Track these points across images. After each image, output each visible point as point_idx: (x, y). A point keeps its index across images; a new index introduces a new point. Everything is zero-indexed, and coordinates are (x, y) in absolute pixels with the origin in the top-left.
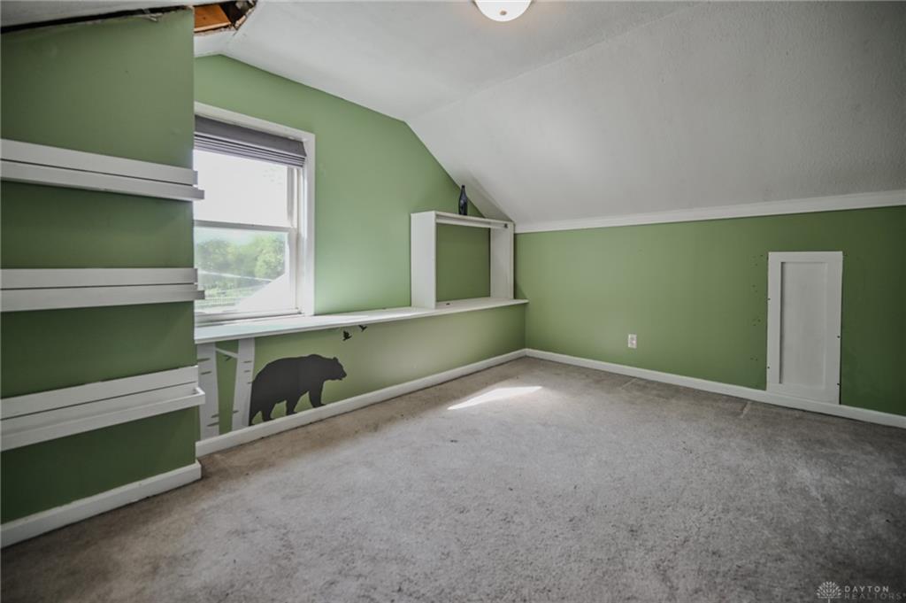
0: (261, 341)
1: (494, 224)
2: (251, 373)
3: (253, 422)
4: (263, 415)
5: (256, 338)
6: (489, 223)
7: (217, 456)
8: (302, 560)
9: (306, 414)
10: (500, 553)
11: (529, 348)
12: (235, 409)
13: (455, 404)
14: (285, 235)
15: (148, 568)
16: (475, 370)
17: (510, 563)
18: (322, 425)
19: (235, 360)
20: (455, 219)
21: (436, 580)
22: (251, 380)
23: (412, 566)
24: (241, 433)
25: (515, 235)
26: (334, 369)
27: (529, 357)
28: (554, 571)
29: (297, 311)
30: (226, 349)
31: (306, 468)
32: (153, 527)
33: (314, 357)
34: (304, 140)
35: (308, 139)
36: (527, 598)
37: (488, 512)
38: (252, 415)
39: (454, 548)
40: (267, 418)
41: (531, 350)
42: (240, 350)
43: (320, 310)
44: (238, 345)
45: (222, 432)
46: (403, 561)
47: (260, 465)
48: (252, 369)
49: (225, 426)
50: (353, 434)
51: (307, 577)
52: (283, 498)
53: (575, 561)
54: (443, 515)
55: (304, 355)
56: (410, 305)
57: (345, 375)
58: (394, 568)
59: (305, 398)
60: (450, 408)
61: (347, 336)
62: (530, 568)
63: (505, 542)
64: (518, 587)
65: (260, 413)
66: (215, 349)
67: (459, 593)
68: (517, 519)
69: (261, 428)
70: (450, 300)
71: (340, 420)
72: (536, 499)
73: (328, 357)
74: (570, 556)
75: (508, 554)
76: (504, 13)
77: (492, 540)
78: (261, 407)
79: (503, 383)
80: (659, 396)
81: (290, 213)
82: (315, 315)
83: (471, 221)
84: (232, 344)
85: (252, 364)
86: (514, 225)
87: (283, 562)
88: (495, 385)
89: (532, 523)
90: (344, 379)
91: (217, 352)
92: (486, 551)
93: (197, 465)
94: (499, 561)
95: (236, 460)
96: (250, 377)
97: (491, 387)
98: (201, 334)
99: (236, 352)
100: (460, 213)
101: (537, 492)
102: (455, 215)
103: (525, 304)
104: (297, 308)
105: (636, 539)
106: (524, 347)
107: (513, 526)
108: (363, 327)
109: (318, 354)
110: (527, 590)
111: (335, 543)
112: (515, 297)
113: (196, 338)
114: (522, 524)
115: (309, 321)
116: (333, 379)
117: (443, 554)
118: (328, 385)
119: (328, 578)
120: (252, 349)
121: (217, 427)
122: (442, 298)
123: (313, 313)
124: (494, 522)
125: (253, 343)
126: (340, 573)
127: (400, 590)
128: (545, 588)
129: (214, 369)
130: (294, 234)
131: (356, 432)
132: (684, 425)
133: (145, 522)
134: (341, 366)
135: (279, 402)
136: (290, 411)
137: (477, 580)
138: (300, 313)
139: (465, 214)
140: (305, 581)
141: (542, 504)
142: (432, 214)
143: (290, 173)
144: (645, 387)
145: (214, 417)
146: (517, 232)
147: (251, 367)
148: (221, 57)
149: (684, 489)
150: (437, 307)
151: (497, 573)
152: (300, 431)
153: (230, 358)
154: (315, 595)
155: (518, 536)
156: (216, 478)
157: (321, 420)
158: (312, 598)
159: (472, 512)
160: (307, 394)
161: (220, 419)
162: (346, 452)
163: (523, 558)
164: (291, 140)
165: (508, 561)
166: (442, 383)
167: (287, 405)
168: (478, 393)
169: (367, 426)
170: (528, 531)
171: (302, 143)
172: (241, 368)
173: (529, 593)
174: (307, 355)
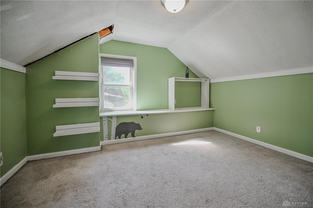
0: (118, 117)
1: (203, 80)
2: (116, 125)
3: (116, 138)
4: (119, 137)
5: (117, 116)
6: (201, 80)
7: (107, 146)
8: (108, 175)
9: (130, 139)
10: (157, 191)
11: (215, 127)
12: (112, 134)
13: (175, 143)
14: (129, 87)
15: (82, 167)
16: (190, 133)
17: (157, 195)
18: (134, 142)
19: (112, 121)
20: (184, 79)
21: (134, 192)
22: (116, 127)
23: (131, 186)
24: (113, 141)
25: (210, 83)
26: (139, 127)
27: (215, 131)
28: (169, 202)
29: (132, 109)
30: (109, 118)
31: (123, 154)
32: (87, 159)
33: (132, 123)
34: (134, 59)
35: (135, 59)
36: (155, 207)
37: (161, 179)
38: (116, 137)
39: (145, 185)
40: (120, 138)
41: (216, 128)
42: (113, 119)
43: (139, 109)
44: (112, 118)
45: (109, 140)
46: (130, 184)
47: (113, 150)
48: (116, 124)
49: (109, 139)
50: (140, 147)
51: (107, 180)
52: (113, 159)
53: (178, 202)
54: (148, 175)
55: (129, 122)
56: (168, 109)
57: (142, 129)
58: (126, 185)
59: (130, 134)
60: (173, 144)
61: (142, 117)
62: (162, 199)
63: (160, 189)
64: (155, 203)
65: (118, 136)
66: (107, 118)
67: (137, 197)
68: (169, 183)
69: (118, 140)
70: (181, 107)
71: (139, 142)
72: (180, 179)
73: (136, 123)
74: (178, 200)
75: (158, 192)
76: (175, 10)
77: (157, 187)
78: (118, 135)
79: (198, 139)
80: (265, 155)
81: (131, 81)
82: (137, 110)
83: (191, 79)
84: (111, 117)
85: (116, 123)
86: (210, 80)
87: (104, 174)
88: (194, 139)
89: (173, 186)
90: (141, 130)
91: (107, 119)
92: (153, 189)
93: (100, 147)
94: (155, 193)
95: (110, 148)
96: (115, 126)
97: (192, 139)
98: (101, 114)
99: (112, 119)
100: (186, 77)
101: (182, 177)
102: (185, 78)
103: (214, 110)
104: (132, 108)
105: (206, 204)
106: (213, 127)
107: (166, 185)
108: (147, 115)
109: (134, 122)
110: (157, 205)
111: (117, 174)
112: (210, 107)
113: (100, 115)
114: (170, 185)
115: (135, 112)
116: (138, 130)
117: (141, 186)
118: (136, 131)
119: (111, 182)
120: (116, 119)
121: (107, 138)
122: (176, 107)
123: (136, 110)
124: (161, 182)
125: (116, 117)
126: (114, 181)
127: (124, 190)
128: (162, 206)
129: (107, 123)
130: (131, 87)
131: (141, 146)
132: (268, 170)
133: (86, 157)
134: (140, 126)
135: (123, 134)
136: (126, 137)
137: (145, 196)
138: (133, 110)
139: (188, 77)
140: (106, 180)
141: (180, 181)
142: (174, 78)
143: (130, 69)
144: (261, 150)
145: (107, 135)
146: (211, 82)
147: (115, 123)
148: (112, 40)
149: (244, 194)
150: (175, 109)
151: (152, 196)
152: (127, 143)
153: (110, 121)
154: (106, 184)
155: (166, 189)
156: (103, 151)
157: (134, 141)
158: (105, 185)
159: (157, 177)
160: (131, 133)
161: (108, 136)
162: (135, 151)
163: (162, 195)
164: (130, 60)
165: (157, 194)
166: (176, 136)
167: (125, 135)
168: (186, 141)
169: (145, 145)
170: (169, 188)
171: (133, 60)
172: (113, 124)
173: (157, 206)
174: (130, 122)
